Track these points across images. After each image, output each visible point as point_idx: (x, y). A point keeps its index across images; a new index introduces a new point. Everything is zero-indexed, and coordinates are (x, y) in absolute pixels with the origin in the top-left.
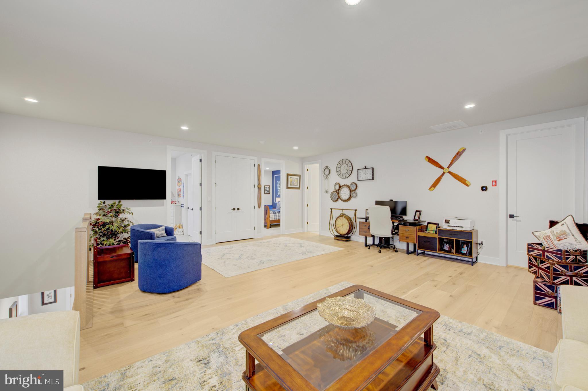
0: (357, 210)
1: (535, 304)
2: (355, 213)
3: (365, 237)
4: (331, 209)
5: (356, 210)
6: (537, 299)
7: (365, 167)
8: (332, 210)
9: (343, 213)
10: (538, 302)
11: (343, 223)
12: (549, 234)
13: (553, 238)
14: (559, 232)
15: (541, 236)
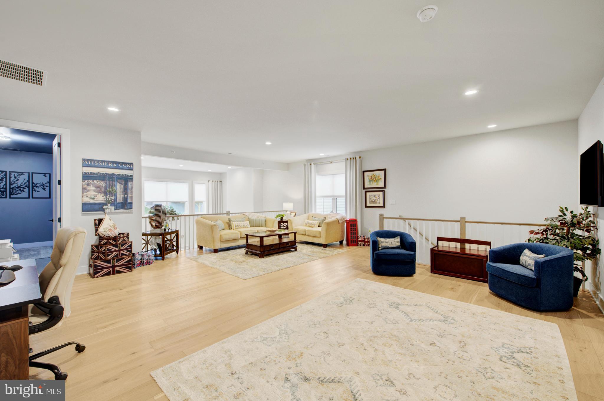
10: (97, 275)
12: (110, 228)
13: (113, 229)
14: (113, 225)
15: (106, 230)
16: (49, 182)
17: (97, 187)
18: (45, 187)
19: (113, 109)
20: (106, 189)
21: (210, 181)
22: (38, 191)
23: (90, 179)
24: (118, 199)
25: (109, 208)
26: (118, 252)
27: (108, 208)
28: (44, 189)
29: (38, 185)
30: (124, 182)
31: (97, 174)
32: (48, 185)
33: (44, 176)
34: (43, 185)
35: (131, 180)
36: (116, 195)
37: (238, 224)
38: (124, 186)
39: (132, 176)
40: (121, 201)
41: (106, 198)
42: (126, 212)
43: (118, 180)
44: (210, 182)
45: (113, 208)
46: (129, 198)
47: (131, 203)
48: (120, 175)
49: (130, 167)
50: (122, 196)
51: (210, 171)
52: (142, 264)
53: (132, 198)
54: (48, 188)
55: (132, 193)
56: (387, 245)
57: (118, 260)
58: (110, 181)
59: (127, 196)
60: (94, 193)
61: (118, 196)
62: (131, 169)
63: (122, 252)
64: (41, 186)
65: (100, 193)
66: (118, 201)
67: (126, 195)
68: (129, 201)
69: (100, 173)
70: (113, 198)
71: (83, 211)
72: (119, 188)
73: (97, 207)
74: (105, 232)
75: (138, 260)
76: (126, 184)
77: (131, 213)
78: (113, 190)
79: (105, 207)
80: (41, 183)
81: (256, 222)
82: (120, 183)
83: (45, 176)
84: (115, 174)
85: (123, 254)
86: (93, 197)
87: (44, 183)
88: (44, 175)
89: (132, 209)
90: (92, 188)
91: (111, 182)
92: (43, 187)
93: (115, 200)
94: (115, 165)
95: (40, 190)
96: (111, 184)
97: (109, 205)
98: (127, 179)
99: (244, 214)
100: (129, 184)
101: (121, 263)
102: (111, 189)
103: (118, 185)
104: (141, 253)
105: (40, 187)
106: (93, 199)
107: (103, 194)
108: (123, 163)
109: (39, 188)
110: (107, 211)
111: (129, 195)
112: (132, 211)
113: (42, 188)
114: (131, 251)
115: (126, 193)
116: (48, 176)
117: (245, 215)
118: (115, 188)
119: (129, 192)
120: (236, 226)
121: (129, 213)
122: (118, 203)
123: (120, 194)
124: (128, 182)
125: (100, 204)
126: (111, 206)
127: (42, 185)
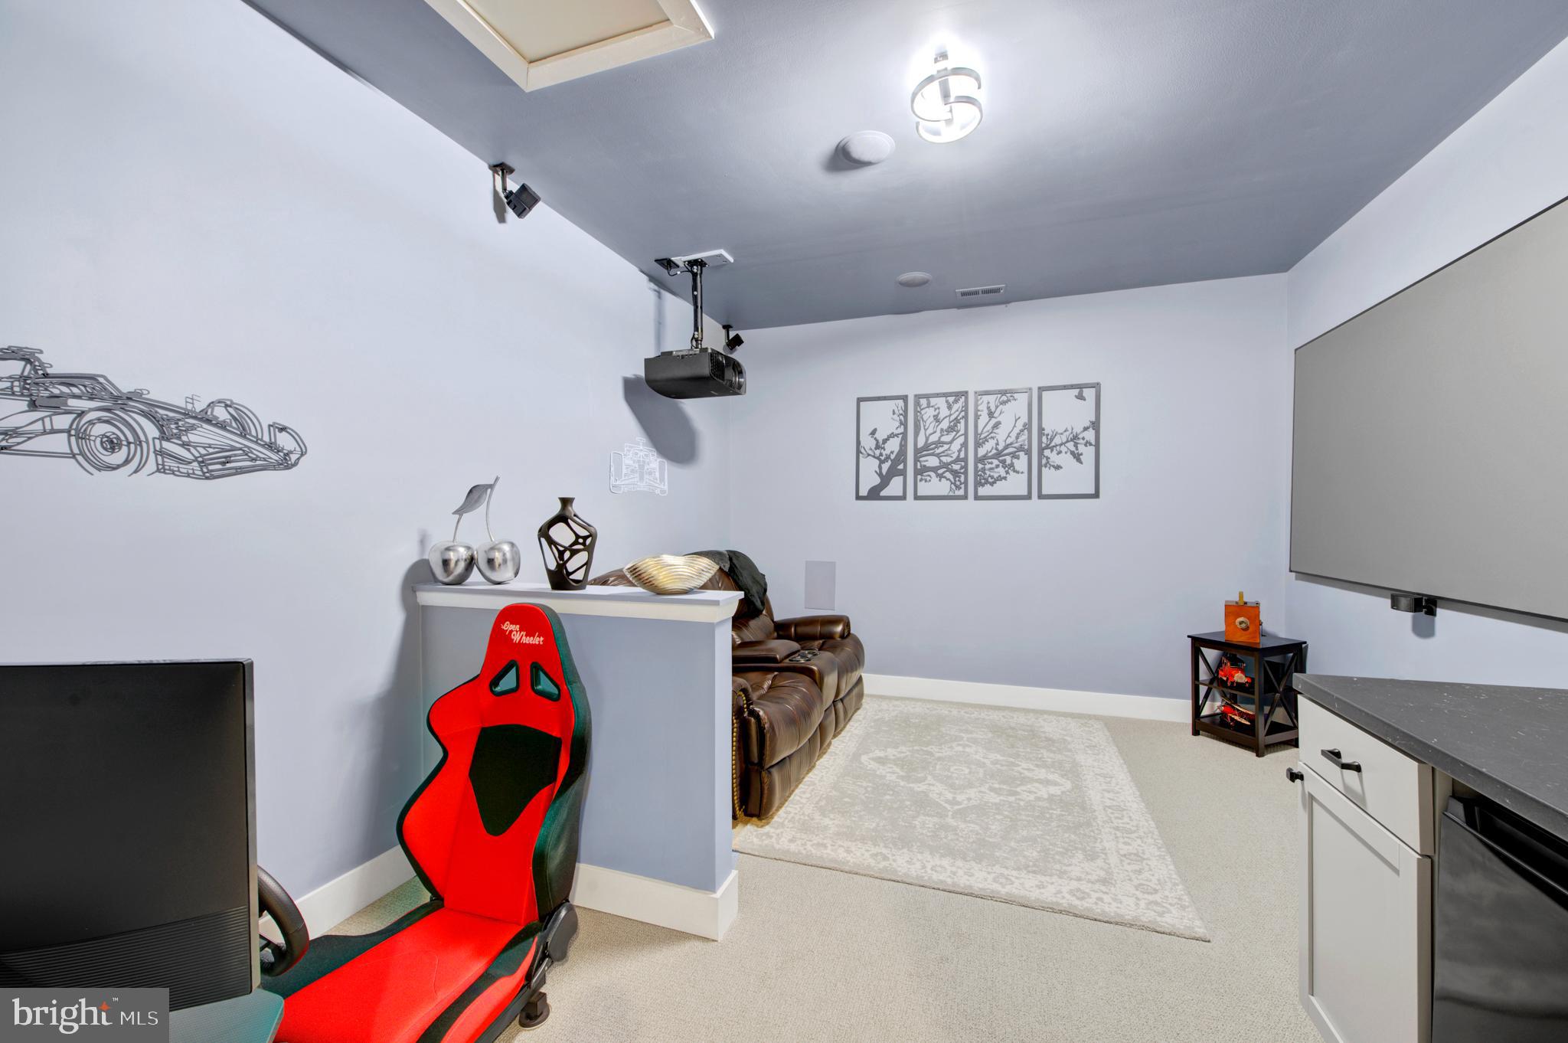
16: (1095, 425)
18: (1082, 448)
22: (1058, 467)
28: (1077, 457)
29: (1057, 440)
32: (1090, 435)
33: (1077, 397)
34: (1075, 438)
54: (1092, 449)
64: (1067, 441)
80: (1066, 431)
83: (1080, 397)
87: (1078, 429)
88: (1076, 392)
92: (1073, 449)
95: (1065, 459)
105: (1063, 449)
109: (1059, 453)
113: (1072, 453)
116: (1089, 393)
127: (1072, 440)
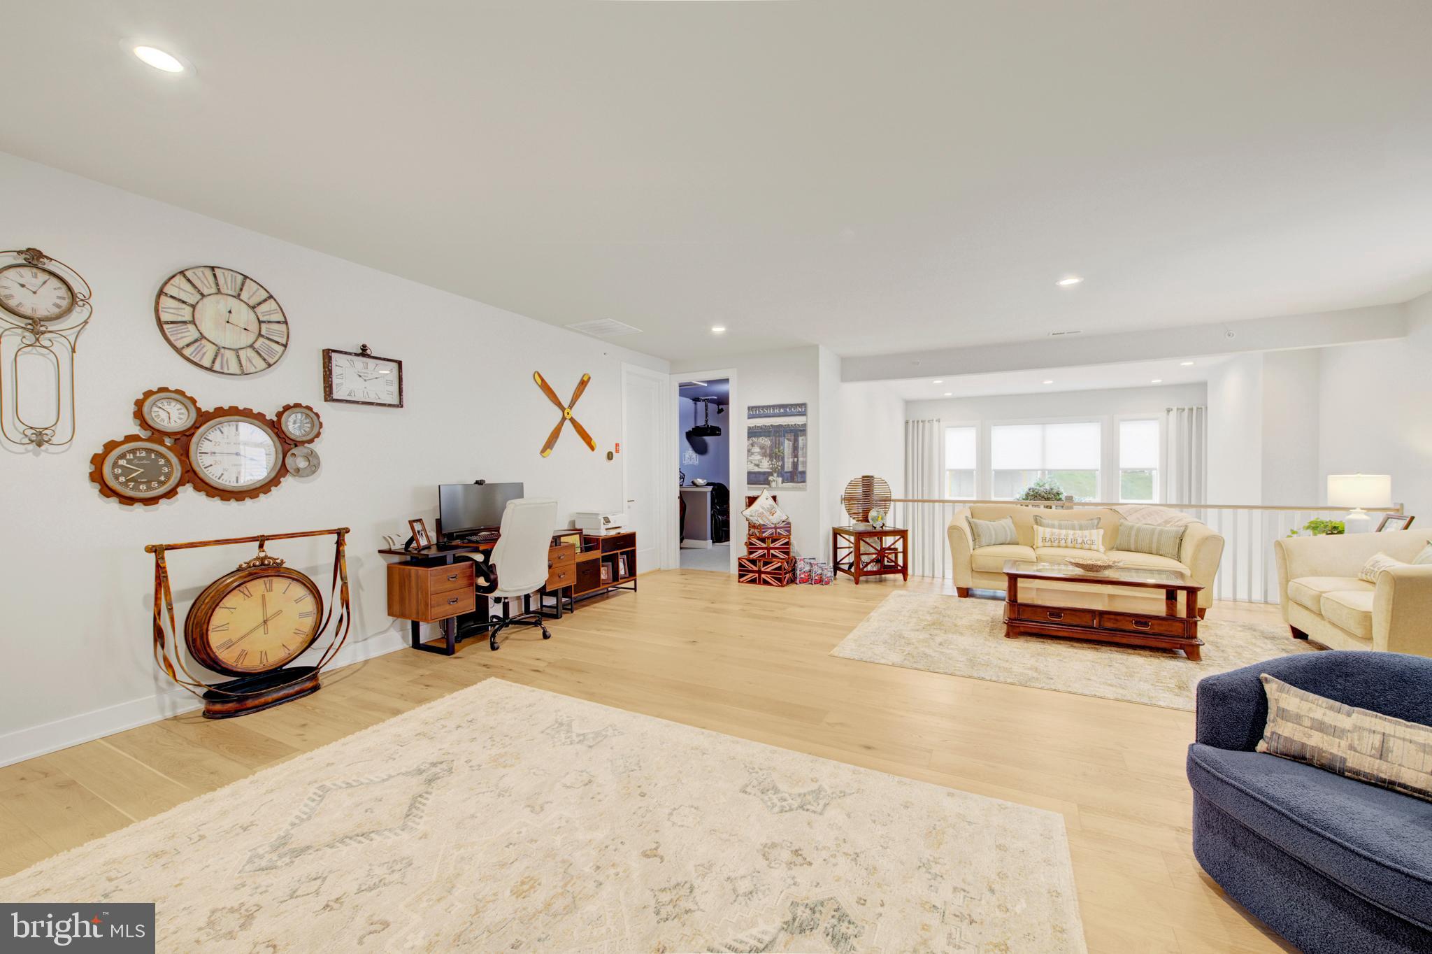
0: (347, 531)
1: (739, 582)
2: (340, 543)
3: (413, 622)
4: (158, 551)
5: (341, 534)
6: (741, 576)
7: (364, 348)
8: (168, 554)
9: (262, 559)
10: (741, 580)
11: (270, 612)
12: (761, 510)
13: (767, 514)
14: (769, 506)
15: (754, 515)
17: (762, 448)
19: (718, 330)
20: (771, 450)
21: (1172, 410)
23: (754, 437)
24: (786, 466)
25: (776, 480)
26: (766, 551)
27: (774, 481)
30: (793, 437)
31: (761, 428)
35: (802, 433)
36: (783, 459)
37: (1053, 534)
38: (794, 444)
39: (805, 425)
40: (790, 469)
41: (772, 464)
42: (796, 488)
43: (786, 435)
44: (1173, 414)
45: (780, 479)
46: (799, 463)
47: (804, 473)
48: (788, 425)
49: (800, 410)
50: (791, 460)
51: (1157, 381)
52: (808, 579)
53: (805, 463)
55: (805, 456)
56: (1315, 741)
57: (766, 564)
58: (776, 437)
59: (798, 460)
60: (759, 457)
61: (786, 460)
62: (804, 414)
63: (772, 551)
65: (766, 456)
66: (786, 470)
67: (796, 459)
68: (800, 469)
69: (766, 426)
70: (780, 464)
71: (748, 484)
72: (787, 446)
73: (762, 478)
74: (751, 516)
75: (803, 571)
76: (796, 441)
77: (804, 489)
78: (779, 451)
79: (770, 478)
81: (1137, 535)
82: (788, 439)
84: (782, 426)
85: (774, 556)
86: (757, 463)
89: (804, 482)
90: (756, 449)
91: (777, 439)
93: (783, 467)
94: (782, 411)
96: (777, 442)
97: (775, 475)
98: (799, 431)
99: (1113, 507)
100: (800, 439)
101: (769, 568)
102: (777, 450)
103: (786, 442)
104: (809, 561)
106: (758, 465)
107: (768, 459)
108: (792, 405)
110: (773, 484)
111: (801, 459)
112: (806, 486)
114: (787, 553)
115: (796, 456)
117: (1115, 511)
118: (782, 448)
119: (800, 453)
120: (1044, 540)
121: (800, 489)
122: (786, 472)
123: (788, 458)
124: (798, 437)
125: (764, 473)
126: (778, 476)
